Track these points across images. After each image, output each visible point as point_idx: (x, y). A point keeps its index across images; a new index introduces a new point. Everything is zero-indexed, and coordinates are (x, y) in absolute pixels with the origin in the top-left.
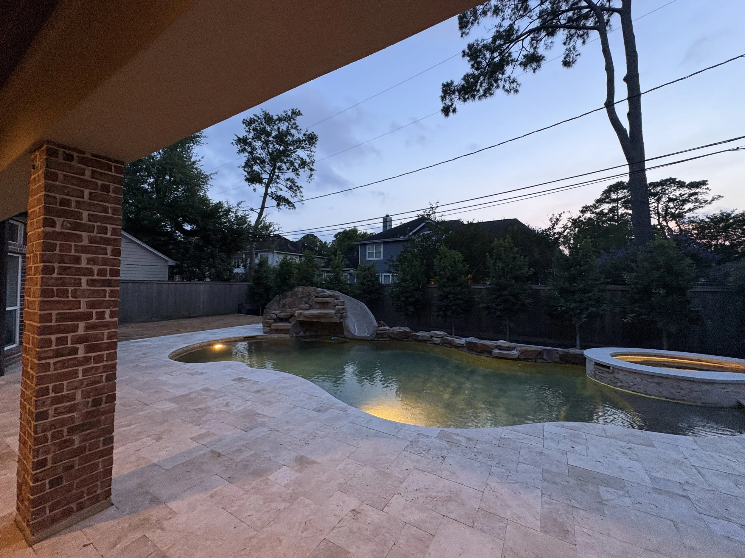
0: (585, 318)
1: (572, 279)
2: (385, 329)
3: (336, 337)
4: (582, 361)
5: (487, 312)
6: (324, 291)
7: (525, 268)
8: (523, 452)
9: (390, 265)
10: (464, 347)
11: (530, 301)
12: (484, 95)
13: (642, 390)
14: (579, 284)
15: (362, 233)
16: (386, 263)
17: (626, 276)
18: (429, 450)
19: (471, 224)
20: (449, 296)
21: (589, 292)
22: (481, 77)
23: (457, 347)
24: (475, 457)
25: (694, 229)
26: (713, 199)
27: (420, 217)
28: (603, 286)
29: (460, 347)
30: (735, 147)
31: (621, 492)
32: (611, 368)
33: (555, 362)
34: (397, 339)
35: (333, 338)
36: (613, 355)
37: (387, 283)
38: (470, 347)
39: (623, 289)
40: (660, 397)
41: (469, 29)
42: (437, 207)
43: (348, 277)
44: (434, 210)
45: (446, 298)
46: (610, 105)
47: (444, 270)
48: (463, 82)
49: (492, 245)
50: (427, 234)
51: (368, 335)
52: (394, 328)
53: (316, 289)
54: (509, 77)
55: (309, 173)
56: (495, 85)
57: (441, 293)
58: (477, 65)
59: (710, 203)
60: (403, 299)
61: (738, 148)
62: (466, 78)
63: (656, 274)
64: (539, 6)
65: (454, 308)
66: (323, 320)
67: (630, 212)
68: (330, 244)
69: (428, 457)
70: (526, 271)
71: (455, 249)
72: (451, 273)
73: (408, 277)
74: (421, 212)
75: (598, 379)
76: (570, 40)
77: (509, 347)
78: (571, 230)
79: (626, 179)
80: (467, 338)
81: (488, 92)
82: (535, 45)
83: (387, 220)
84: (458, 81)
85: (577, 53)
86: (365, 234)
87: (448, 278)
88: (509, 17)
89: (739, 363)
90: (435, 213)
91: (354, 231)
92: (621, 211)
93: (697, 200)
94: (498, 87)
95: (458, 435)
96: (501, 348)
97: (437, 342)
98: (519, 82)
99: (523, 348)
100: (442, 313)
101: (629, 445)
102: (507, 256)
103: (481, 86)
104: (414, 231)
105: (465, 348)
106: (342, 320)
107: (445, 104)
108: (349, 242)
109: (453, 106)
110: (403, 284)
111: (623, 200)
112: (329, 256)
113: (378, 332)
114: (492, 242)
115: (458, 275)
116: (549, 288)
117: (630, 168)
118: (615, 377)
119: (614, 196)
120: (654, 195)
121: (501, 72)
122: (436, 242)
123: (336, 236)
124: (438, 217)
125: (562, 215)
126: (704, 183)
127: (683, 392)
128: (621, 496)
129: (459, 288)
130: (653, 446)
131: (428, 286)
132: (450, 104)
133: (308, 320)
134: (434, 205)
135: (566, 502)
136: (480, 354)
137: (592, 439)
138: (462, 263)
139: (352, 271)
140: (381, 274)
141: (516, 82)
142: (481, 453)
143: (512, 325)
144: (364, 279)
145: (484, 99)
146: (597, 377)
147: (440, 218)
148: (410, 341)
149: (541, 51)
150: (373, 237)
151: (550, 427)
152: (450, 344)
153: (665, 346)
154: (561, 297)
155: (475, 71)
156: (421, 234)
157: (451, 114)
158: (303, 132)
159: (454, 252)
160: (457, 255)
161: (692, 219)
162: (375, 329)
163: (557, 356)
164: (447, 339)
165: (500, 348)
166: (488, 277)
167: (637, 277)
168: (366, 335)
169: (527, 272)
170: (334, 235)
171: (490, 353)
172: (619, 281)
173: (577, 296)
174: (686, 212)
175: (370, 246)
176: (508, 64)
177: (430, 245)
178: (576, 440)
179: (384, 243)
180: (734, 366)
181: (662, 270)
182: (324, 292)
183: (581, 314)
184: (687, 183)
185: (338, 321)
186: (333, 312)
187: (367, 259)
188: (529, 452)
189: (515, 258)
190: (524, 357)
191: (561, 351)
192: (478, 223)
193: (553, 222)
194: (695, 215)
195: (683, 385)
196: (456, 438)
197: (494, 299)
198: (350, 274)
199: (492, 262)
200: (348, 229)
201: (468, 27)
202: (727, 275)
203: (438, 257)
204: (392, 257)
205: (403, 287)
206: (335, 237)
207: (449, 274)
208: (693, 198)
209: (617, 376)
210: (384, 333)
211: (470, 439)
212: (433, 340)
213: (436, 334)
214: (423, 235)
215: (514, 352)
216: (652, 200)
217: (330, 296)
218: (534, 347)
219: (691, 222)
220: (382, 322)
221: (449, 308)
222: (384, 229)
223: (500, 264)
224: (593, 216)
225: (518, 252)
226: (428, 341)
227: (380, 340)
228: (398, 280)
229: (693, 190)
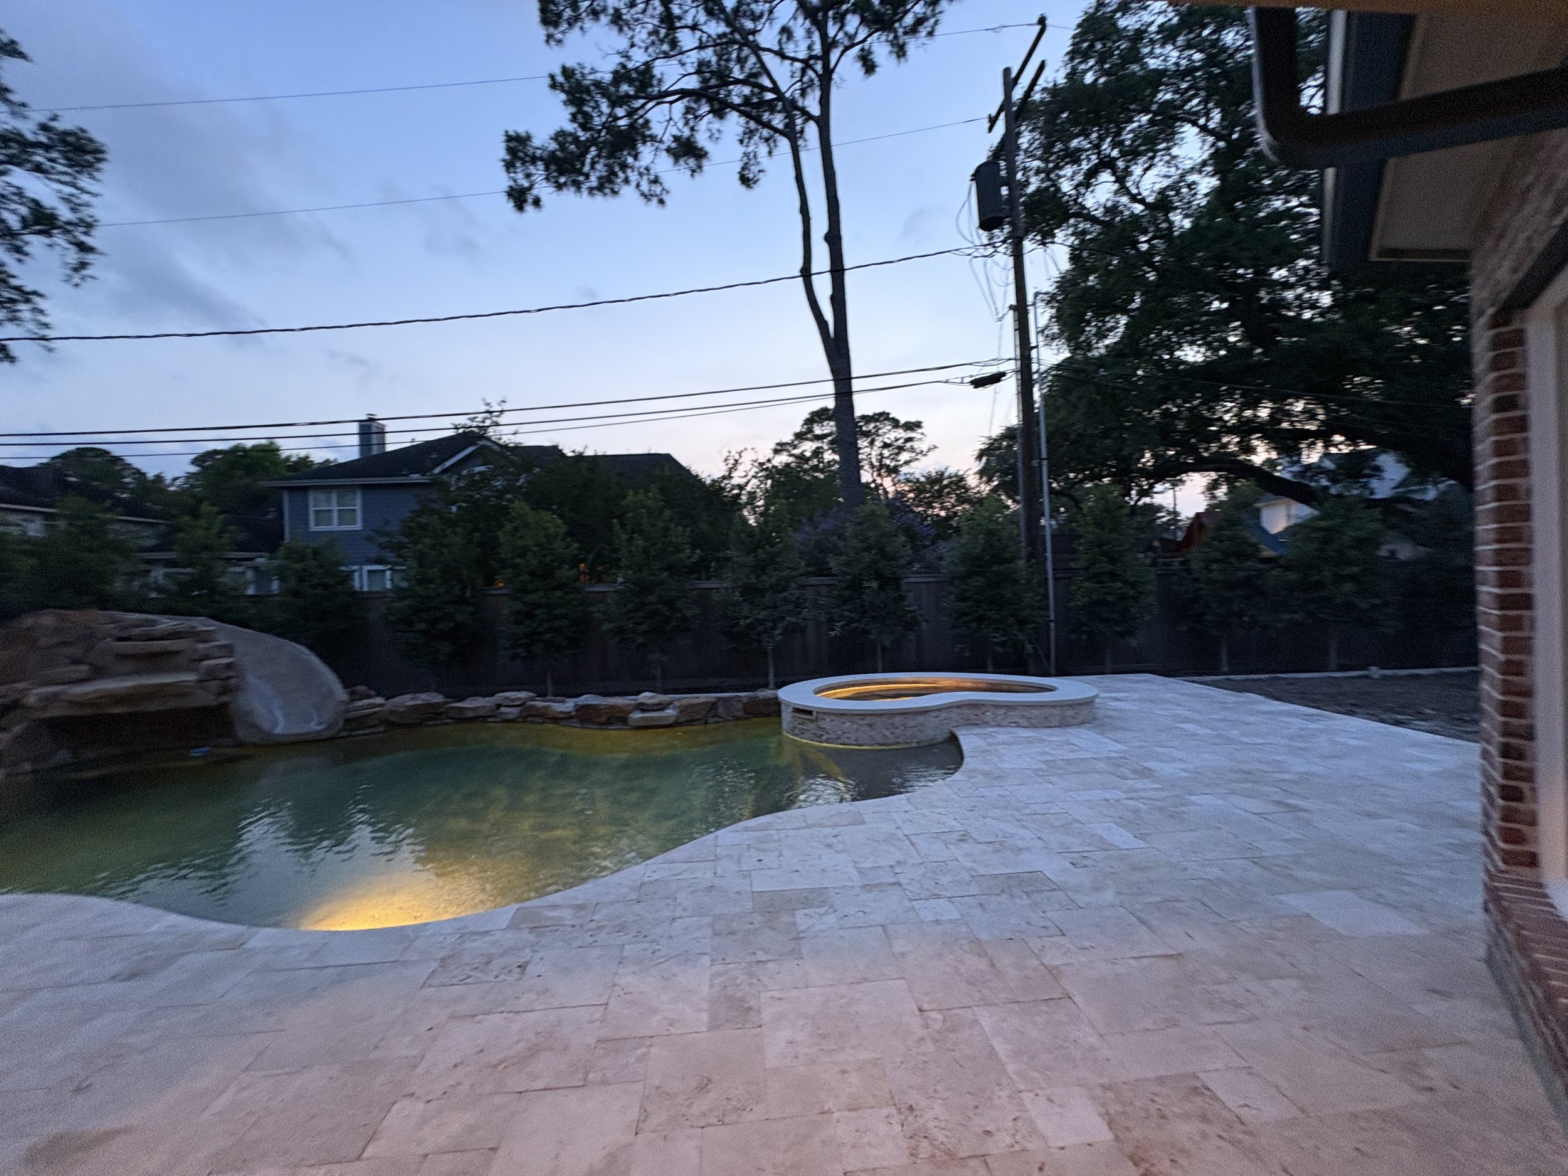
0: (780, 634)
1: (760, 568)
2: (372, 704)
3: (204, 749)
4: (774, 708)
5: (617, 639)
6: (156, 621)
7: (685, 549)
8: (681, 897)
9: (380, 545)
10: (571, 717)
11: (696, 611)
12: (600, 188)
13: (850, 741)
14: (770, 577)
15: (294, 459)
16: (369, 539)
17: (833, 562)
18: (487, 963)
19: (580, 458)
20: (537, 612)
21: (785, 590)
22: (593, 149)
23: (556, 719)
24: (592, 939)
25: (910, 491)
26: (929, 450)
27: (461, 431)
28: (803, 578)
29: (562, 719)
30: (944, 379)
31: (822, 910)
32: (815, 714)
33: (738, 718)
34: (408, 726)
35: (196, 753)
36: (818, 691)
37: (376, 588)
38: (585, 716)
39: (829, 582)
40: (873, 745)
41: (563, 32)
42: (502, 411)
43: (250, 575)
44: (495, 419)
45: (530, 615)
46: (806, 273)
47: (522, 555)
48: (553, 146)
49: (624, 503)
50: (479, 473)
51: (319, 728)
52: (397, 700)
53: (118, 614)
54: (647, 169)
55: (73, 256)
56: (621, 175)
57: (517, 606)
58: (582, 118)
59: (925, 455)
60: (423, 626)
61: (947, 382)
62: (560, 136)
63: (867, 558)
64: (696, 51)
65: (548, 636)
66: (152, 707)
67: (837, 458)
68: (177, 483)
69: (486, 979)
70: (689, 555)
71: (547, 509)
72: (540, 562)
73: (434, 572)
74: (463, 420)
75: (796, 735)
76: (750, 138)
77: (660, 704)
78: (761, 482)
79: (830, 404)
80: (638, 695)
81: (607, 185)
82: (691, 123)
83: (369, 430)
84: (542, 139)
85: (760, 168)
86: (304, 462)
87: (532, 573)
88: (643, 45)
89: (950, 679)
90: (497, 424)
91: (268, 452)
92: (828, 456)
93: (912, 450)
94: (627, 181)
95: (555, 907)
96: (645, 708)
97: (510, 717)
98: (667, 185)
99: (684, 702)
100: (521, 651)
101: (834, 832)
102: (653, 525)
103: (593, 164)
104: (448, 464)
105: (574, 720)
106: (225, 699)
107: (515, 181)
108: (247, 480)
109: (535, 192)
110: (420, 590)
111: (830, 438)
112: (174, 516)
113: (352, 715)
114: (624, 497)
115: (555, 564)
116: (725, 585)
117: (836, 385)
118: (818, 726)
119: (818, 430)
120: (867, 434)
121: (633, 153)
122: (506, 490)
123: (199, 460)
124: (505, 434)
125: (742, 454)
126: (918, 425)
127: (897, 732)
128: (822, 915)
129: (558, 594)
130: (863, 822)
131: (489, 593)
132: (526, 184)
133: (88, 712)
134: (496, 408)
135: (749, 959)
136: (605, 727)
137: (787, 836)
138: (562, 540)
139: (262, 560)
140: (355, 567)
141: (661, 184)
142: (604, 927)
143: (664, 659)
144: (301, 579)
145: (599, 198)
146: (797, 732)
147: (511, 437)
148: (446, 724)
149: (702, 139)
150: (329, 470)
151: (726, 836)
152: (541, 716)
153: (880, 668)
154: (745, 600)
155: (579, 129)
156: (465, 473)
157: (529, 208)
158: (38, 116)
159: (546, 515)
160: (553, 523)
161: (908, 476)
162: (343, 708)
163: (740, 706)
164: (533, 706)
165: (642, 708)
166: (619, 568)
167: (846, 564)
168: (314, 726)
169: (689, 558)
170: (193, 456)
171: (624, 720)
172: (822, 570)
173: (767, 599)
174: (901, 466)
175: (321, 496)
176: (644, 142)
177: (487, 499)
178: (765, 846)
179: (364, 487)
180: (946, 683)
181: (874, 552)
182: (153, 623)
183: (774, 628)
184: (902, 422)
185: (215, 703)
186: (190, 677)
187: (313, 528)
188: (692, 892)
189: (667, 530)
190: (689, 719)
191: (745, 696)
192: (595, 458)
193: (730, 466)
194: (911, 471)
195: (898, 720)
196: (551, 914)
197: (630, 611)
198: (256, 569)
199: (624, 537)
200: (249, 444)
201: (561, 29)
202: (941, 558)
203: (509, 527)
204: (387, 523)
205: (420, 596)
206: (194, 462)
207: (534, 562)
208: (908, 445)
209: (823, 724)
210: (367, 716)
211: (580, 907)
212: (501, 713)
213: (507, 698)
214: (471, 475)
215: (670, 712)
216: (863, 443)
217: (177, 633)
218: (703, 697)
219: (908, 481)
220: (361, 688)
221: (536, 637)
222: (362, 452)
223: (640, 542)
224: (791, 459)
225: (671, 520)
226: (490, 717)
227: (358, 735)
228: (408, 580)
229: (910, 434)
